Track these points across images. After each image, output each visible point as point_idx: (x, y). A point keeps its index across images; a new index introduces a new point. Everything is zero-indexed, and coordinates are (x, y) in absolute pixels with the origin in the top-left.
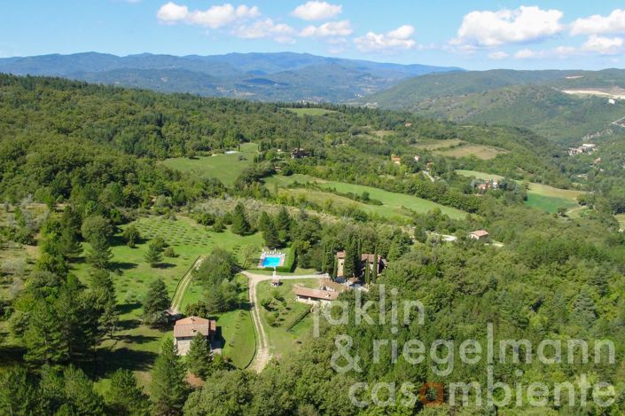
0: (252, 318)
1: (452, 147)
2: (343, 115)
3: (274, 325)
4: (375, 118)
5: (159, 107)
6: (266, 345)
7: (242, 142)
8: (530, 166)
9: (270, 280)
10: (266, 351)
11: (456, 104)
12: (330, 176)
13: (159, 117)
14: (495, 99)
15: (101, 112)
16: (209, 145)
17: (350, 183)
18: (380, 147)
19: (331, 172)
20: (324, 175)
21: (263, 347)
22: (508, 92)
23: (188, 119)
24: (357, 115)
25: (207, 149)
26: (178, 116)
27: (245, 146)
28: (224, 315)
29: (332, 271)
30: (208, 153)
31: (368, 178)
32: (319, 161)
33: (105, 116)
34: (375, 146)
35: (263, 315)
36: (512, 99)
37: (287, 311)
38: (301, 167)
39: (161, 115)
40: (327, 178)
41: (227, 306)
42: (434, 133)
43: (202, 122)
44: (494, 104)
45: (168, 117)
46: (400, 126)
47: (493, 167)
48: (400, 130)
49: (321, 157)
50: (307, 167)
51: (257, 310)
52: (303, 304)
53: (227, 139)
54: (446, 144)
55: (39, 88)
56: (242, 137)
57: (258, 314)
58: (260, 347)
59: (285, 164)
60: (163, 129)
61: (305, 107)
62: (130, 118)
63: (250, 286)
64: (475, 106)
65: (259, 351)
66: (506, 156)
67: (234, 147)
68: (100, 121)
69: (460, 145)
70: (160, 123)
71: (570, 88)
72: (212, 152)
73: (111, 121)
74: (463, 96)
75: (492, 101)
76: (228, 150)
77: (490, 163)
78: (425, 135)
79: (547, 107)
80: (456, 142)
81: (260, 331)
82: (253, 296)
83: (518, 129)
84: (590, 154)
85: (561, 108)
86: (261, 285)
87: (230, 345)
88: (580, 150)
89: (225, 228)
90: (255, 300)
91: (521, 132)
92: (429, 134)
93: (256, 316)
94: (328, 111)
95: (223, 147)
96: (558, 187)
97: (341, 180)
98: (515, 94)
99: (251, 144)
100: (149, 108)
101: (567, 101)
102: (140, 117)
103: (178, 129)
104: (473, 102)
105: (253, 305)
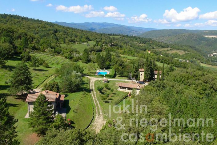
0: (91, 97)
1: (168, 50)
2: (127, 38)
3: (106, 102)
4: (138, 40)
5: (56, 27)
6: (101, 113)
7: (88, 41)
8: (198, 57)
9: (102, 80)
10: (102, 117)
11: (165, 39)
12: (124, 53)
13: (56, 30)
14: (179, 38)
15: (31, 26)
16: (75, 40)
17: (133, 56)
18: (142, 47)
19: (125, 52)
20: (122, 53)
21: (99, 114)
22: (184, 35)
23: (67, 31)
24: (132, 38)
25: (74, 42)
26: (63, 30)
27: (90, 42)
28: (73, 94)
29: (137, 77)
30: (74, 43)
31: (140, 55)
32: (120, 48)
33: (33, 28)
34: (140, 47)
35: (98, 96)
36: (186, 38)
37: (113, 95)
38: (112, 49)
39: (56, 29)
40: (123, 54)
41: (75, 89)
42: (161, 45)
43: (73, 33)
44: (179, 39)
45: (59, 30)
46: (148, 42)
47: (184, 57)
48: (148, 44)
49: (121, 47)
50: (115, 50)
51: (95, 93)
52: (123, 92)
53: (83, 39)
54: (166, 49)
55: (8, 18)
56: (89, 39)
57: (95, 95)
58: (97, 114)
59: (106, 48)
60: (57, 34)
61: (113, 35)
62: (44, 29)
63: (91, 82)
64: (172, 40)
65: (97, 117)
66: (188, 54)
67: (85, 42)
68: (31, 30)
69: (171, 50)
70: (56, 32)
71: (205, 35)
72: (76, 43)
73: (35, 30)
74: (168, 37)
75: (178, 39)
76: (83, 43)
77: (183, 56)
78: (157, 46)
79: (198, 41)
80: (169, 49)
81: (97, 104)
82: (92, 86)
83: (190, 46)
84: (216, 56)
85: (203, 41)
86: (97, 82)
87: (73, 111)
88: (212, 55)
89: (79, 61)
90: (94, 88)
91: (192, 47)
92: (159, 46)
93: (94, 96)
94: (121, 37)
95: (81, 42)
96: (209, 65)
97: (129, 55)
98: (186, 36)
99: (92, 42)
100: (52, 27)
101: (205, 39)
102: (48, 29)
103: (63, 34)
104: (171, 39)
105: (92, 90)
